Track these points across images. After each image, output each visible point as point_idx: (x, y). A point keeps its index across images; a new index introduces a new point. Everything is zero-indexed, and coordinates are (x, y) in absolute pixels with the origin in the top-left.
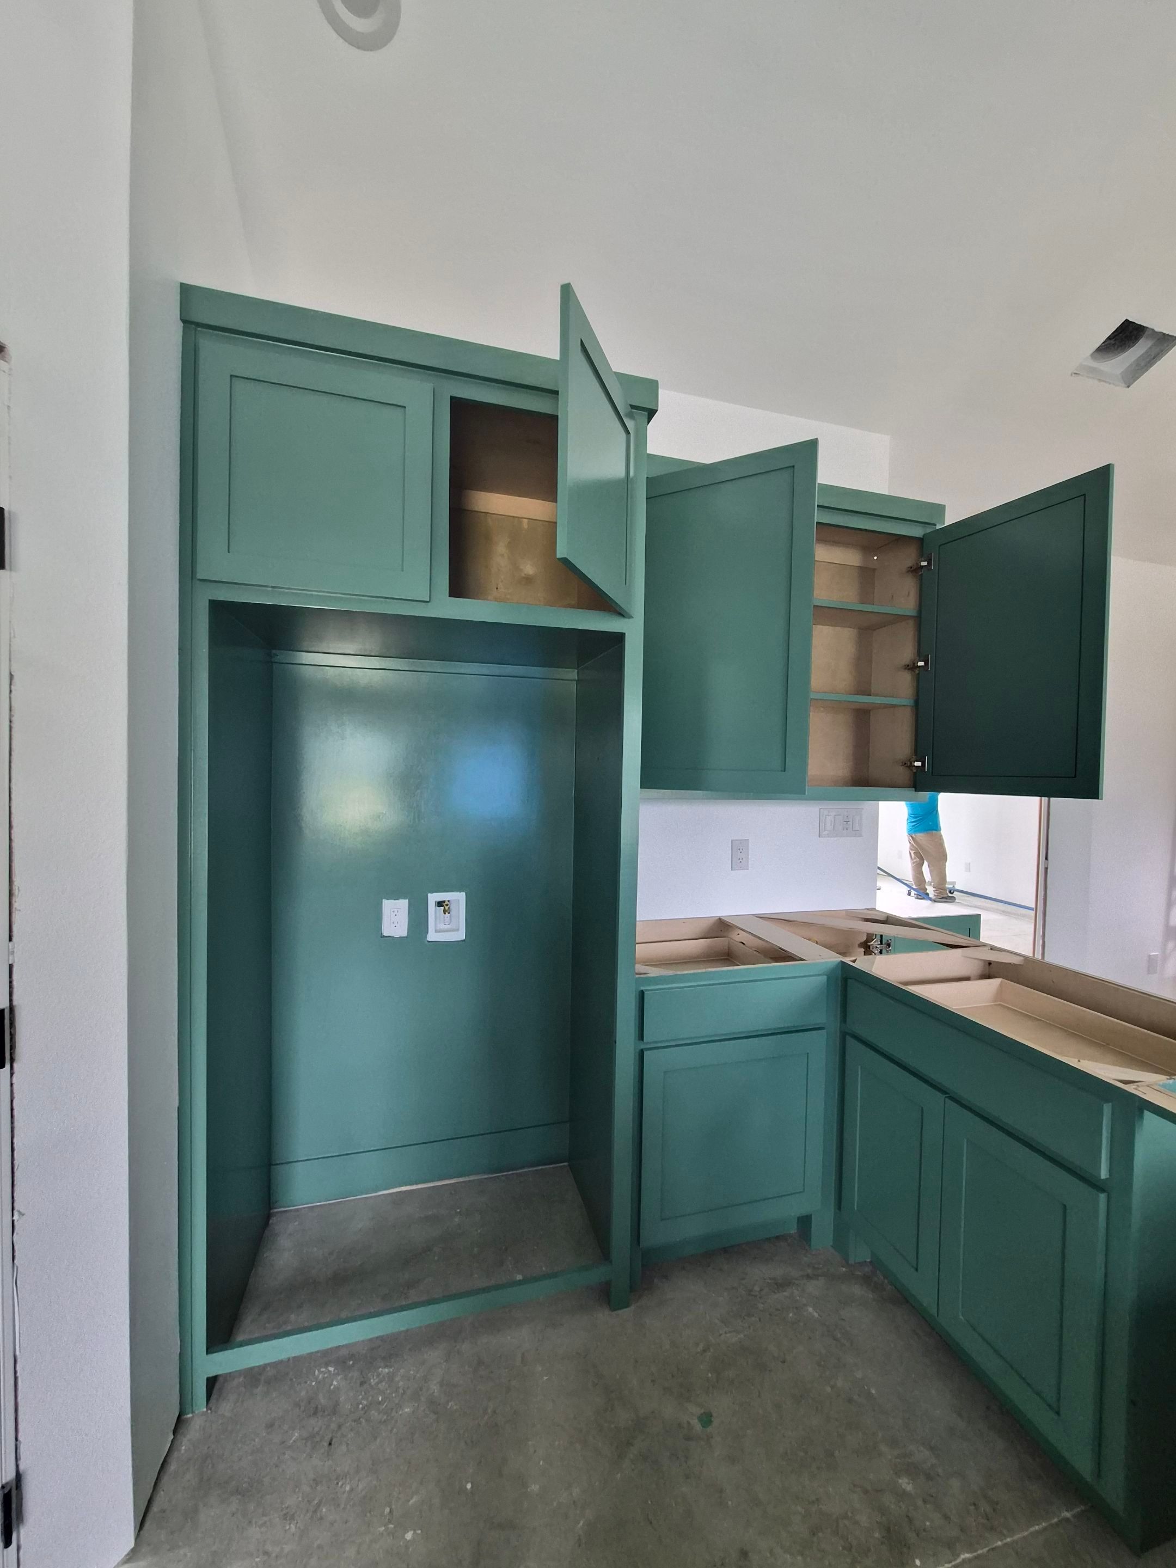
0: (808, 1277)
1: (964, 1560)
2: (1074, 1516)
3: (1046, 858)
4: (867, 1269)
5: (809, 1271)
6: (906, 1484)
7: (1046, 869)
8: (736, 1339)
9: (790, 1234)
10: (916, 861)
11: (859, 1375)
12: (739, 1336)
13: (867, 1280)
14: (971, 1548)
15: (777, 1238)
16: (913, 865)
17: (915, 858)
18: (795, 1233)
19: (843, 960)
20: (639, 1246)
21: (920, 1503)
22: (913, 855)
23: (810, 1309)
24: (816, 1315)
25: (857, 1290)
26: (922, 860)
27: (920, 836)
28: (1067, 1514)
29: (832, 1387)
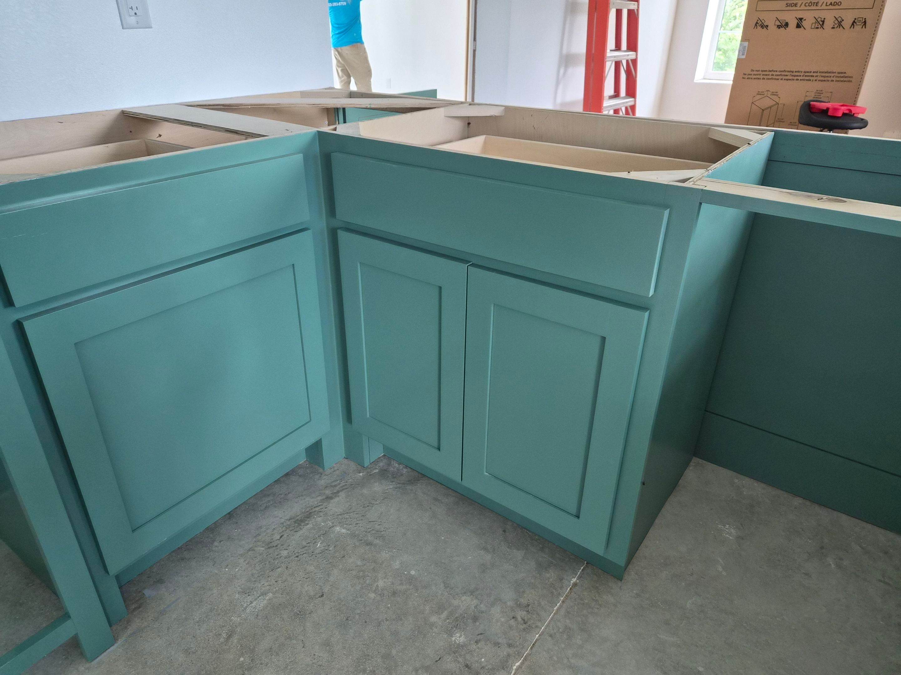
0: (329, 498)
1: (517, 670)
2: (580, 578)
3: (475, 39)
4: (381, 464)
5: (328, 492)
6: (459, 638)
7: (474, 51)
8: (265, 602)
9: (300, 465)
10: (344, 80)
11: (396, 565)
12: (267, 598)
13: (384, 474)
14: (519, 654)
15: (287, 475)
16: (342, 84)
17: (343, 77)
18: (305, 462)
19: (318, 130)
20: (109, 575)
21: (474, 647)
22: (340, 71)
23: (338, 529)
24: (344, 531)
25: (378, 487)
26: (349, 77)
27: (346, 50)
28: (574, 580)
29: (375, 592)
